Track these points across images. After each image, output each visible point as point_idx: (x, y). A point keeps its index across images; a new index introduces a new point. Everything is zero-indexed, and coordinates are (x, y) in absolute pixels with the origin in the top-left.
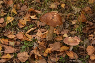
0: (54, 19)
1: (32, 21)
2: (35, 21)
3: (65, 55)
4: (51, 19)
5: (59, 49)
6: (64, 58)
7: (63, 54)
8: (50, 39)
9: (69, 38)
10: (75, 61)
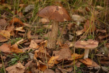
0: (59, 11)
1: (19, 34)
2: (22, 34)
3: (80, 64)
4: (56, 11)
5: (69, 57)
6: (79, 68)
7: (77, 63)
8: (53, 47)
9: (81, 42)
10: (97, 68)
